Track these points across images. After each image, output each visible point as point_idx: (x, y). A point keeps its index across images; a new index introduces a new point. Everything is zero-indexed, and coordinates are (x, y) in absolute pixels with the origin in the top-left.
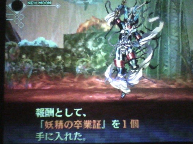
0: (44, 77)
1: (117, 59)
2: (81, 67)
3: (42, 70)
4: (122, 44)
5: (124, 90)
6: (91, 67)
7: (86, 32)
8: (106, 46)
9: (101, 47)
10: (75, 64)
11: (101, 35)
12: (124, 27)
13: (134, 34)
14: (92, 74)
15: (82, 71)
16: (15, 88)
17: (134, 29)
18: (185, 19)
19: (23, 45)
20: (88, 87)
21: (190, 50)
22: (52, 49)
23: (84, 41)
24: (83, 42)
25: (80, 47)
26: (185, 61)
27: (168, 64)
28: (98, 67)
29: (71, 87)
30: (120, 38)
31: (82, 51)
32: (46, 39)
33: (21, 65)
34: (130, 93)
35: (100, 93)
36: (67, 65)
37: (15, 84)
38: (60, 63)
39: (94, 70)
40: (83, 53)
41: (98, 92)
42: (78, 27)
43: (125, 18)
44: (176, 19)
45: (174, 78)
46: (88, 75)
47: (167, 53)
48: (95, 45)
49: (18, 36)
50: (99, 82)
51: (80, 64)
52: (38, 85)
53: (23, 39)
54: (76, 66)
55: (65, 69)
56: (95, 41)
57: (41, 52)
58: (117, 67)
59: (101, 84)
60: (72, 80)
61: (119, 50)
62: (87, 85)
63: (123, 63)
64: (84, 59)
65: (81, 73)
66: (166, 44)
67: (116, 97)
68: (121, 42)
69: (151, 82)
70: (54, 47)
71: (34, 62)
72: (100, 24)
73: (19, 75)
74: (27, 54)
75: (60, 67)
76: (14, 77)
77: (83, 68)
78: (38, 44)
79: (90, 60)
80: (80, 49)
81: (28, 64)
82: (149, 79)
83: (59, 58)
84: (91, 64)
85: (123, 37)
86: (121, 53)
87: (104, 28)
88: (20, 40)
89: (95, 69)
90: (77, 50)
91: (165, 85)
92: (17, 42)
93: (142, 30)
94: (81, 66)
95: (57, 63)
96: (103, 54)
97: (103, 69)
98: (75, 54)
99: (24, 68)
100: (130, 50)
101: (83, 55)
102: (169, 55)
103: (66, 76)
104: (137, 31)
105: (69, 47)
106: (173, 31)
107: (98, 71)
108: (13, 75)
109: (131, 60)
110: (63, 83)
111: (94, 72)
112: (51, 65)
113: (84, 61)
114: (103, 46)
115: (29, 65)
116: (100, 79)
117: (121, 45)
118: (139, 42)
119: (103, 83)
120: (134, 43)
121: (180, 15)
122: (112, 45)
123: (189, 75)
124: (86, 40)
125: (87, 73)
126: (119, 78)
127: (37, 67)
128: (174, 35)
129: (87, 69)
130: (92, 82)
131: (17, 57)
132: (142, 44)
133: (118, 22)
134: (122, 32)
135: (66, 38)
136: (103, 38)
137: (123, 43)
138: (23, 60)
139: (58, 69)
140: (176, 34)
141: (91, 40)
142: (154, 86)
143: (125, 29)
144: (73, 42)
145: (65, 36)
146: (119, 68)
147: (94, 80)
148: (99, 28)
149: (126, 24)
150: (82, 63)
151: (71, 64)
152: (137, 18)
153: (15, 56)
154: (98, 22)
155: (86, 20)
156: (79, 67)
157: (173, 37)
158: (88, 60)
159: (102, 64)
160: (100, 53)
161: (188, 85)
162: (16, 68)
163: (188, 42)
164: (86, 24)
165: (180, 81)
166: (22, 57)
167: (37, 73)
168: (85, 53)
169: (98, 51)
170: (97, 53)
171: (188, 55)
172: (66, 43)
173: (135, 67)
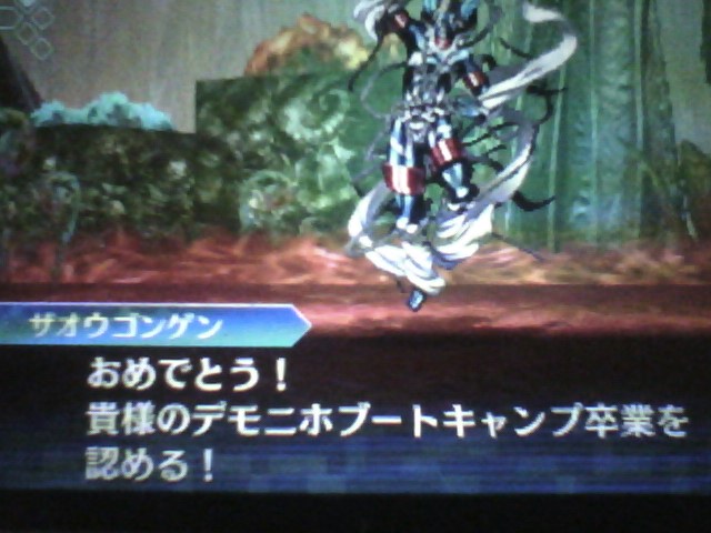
0: (122, 238)
2: (260, 204)
3: (113, 213)
4: (413, 105)
5: (422, 278)
6: (294, 203)
7: (277, 72)
8: (354, 125)
9: (336, 129)
10: (236, 193)
11: (337, 85)
12: (421, 43)
13: (461, 69)
14: (301, 229)
15: (262, 217)
16: (16, 280)
17: (460, 48)
18: (657, 21)
19: (47, 122)
20: (283, 277)
21: (678, 142)
23: (270, 107)
24: (267, 110)
25: (256, 127)
26: (655, 182)
27: (591, 195)
28: (324, 203)
29: (219, 277)
30: (408, 84)
31: (261, 144)
32: (132, 97)
33: (36, 195)
36: (206, 196)
37: (14, 264)
38: (180, 189)
39: (308, 215)
40: (268, 149)
41: (322, 296)
42: (250, 47)
43: (424, 8)
44: (621, 22)
45: (614, 246)
46: (284, 232)
47: (588, 151)
48: (313, 123)
49: (31, 88)
50: (324, 258)
51: (256, 192)
52: (100, 269)
53: (50, 99)
54: (240, 200)
55: (201, 210)
56: (313, 105)
57: (110, 145)
58: (394, 191)
59: (333, 265)
60: (222, 253)
61: (404, 127)
62: (281, 271)
63: (416, 179)
64: (273, 174)
65: (258, 223)
66: (582, 117)
67: (390, 319)
68: (409, 97)
70: (159, 129)
71: (85, 184)
72: (333, 41)
74: (61, 156)
75: (181, 204)
76: (12, 240)
77: (264, 208)
78: (100, 118)
79: (294, 175)
80: (257, 136)
81: (62, 192)
83: (179, 167)
84: (296, 190)
85: (417, 78)
86: (409, 139)
87: (347, 58)
88: (37, 102)
89: (309, 210)
90: (245, 138)
92: (26, 109)
94: (258, 198)
95: (167, 185)
96: (343, 153)
97: (343, 211)
98: (238, 154)
99: (49, 206)
100: (445, 130)
101: (269, 158)
102: (594, 155)
103: (202, 235)
104: (471, 56)
105: (215, 130)
106: (612, 66)
107: (323, 220)
108: (7, 232)
109: (448, 165)
110: (191, 263)
111: (307, 221)
112: (147, 195)
113: (269, 181)
114: (341, 126)
115: (67, 195)
116: (329, 250)
117: (412, 109)
118: (480, 98)
120: (460, 100)
121: (638, 10)
122: (378, 116)
123: (671, 237)
124: (281, 101)
125: (283, 225)
126: (403, 233)
127: (97, 202)
128: (614, 82)
129: (282, 212)
130: (299, 258)
131: (26, 167)
132: (490, 104)
133: (401, 22)
134: (416, 59)
135: (206, 95)
136: (342, 93)
137: (419, 103)
138: (47, 178)
139: (171, 211)
140: (623, 80)
141: (297, 101)
142: (536, 277)
143: (427, 47)
144: (230, 110)
145: (200, 85)
146: (403, 196)
147: (308, 251)
148: (326, 58)
149: (431, 32)
150: (262, 190)
151: (222, 192)
152: (473, 6)
153: (20, 160)
154: (326, 34)
155: (278, 29)
156: (253, 203)
157: (610, 92)
158: (285, 178)
159: (338, 188)
160: (330, 150)
161: (667, 273)
162: (19, 206)
163: (670, 109)
164: (281, 44)
165: (636, 258)
166: (45, 168)
167: (96, 225)
168: (275, 149)
169: (326, 143)
170: (320, 151)
171: (669, 159)
172: (204, 113)
173: (462, 192)
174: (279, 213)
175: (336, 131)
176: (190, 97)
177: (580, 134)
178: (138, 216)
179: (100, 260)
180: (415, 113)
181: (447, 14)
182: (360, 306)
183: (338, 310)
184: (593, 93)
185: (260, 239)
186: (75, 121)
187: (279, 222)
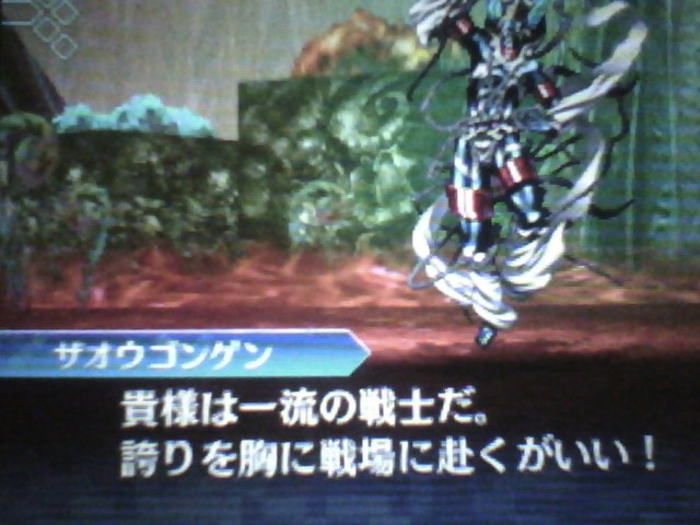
0: (158, 257)
1: (458, 183)
2: (311, 218)
3: (147, 229)
4: (478, 121)
5: (491, 311)
6: (350, 218)
7: (329, 73)
8: (413, 130)
9: (395, 136)
10: (284, 206)
12: (485, 54)
13: (529, 81)
14: (358, 246)
15: (314, 234)
16: (37, 306)
17: (528, 59)
19: (73, 127)
20: (339, 299)
22: (191, 144)
23: (321, 112)
24: (318, 116)
25: (305, 134)
27: (671, 205)
28: (382, 216)
29: (268, 300)
30: (472, 98)
31: (314, 152)
32: (167, 100)
33: (60, 210)
34: (515, 325)
35: (390, 326)
36: (251, 211)
37: (36, 286)
38: (222, 203)
39: (365, 230)
40: (320, 158)
41: (380, 320)
42: (298, 45)
43: (489, 16)
46: (338, 249)
47: (667, 159)
48: (367, 128)
49: (53, 90)
50: (384, 278)
51: (307, 205)
52: (133, 293)
53: (75, 104)
54: (290, 215)
55: (246, 227)
56: (367, 109)
57: (144, 155)
58: (459, 216)
59: (393, 286)
60: (273, 273)
61: (468, 145)
62: (337, 292)
63: (483, 203)
64: (324, 185)
65: (310, 240)
66: (660, 121)
67: (458, 345)
68: (474, 113)
69: (600, 280)
70: (198, 136)
71: (115, 197)
72: (389, 39)
73: (55, 250)
74: (88, 166)
75: (224, 219)
76: (33, 259)
77: (316, 223)
78: (133, 123)
79: (350, 186)
80: (307, 144)
81: (89, 205)
82: (591, 269)
84: (351, 203)
85: (482, 92)
86: (474, 158)
87: (405, 58)
88: (60, 105)
89: (365, 224)
90: (294, 146)
91: (662, 290)
92: (47, 113)
93: (561, 64)
94: (310, 213)
95: (209, 199)
96: (400, 161)
97: (403, 227)
98: (287, 164)
100: (513, 148)
101: (321, 168)
102: (673, 165)
103: (248, 254)
104: (541, 66)
105: (261, 137)
106: (692, 66)
107: (381, 235)
108: (27, 250)
109: (518, 187)
110: (237, 286)
111: (364, 237)
112: (185, 210)
113: (321, 193)
114: (400, 131)
115: (95, 210)
116: (390, 269)
117: (477, 125)
118: (550, 111)
119: (403, 283)
120: (530, 115)
122: (440, 128)
124: (333, 105)
125: (338, 242)
126: (469, 261)
127: (129, 217)
128: (694, 84)
129: (336, 227)
130: (358, 278)
131: (48, 178)
132: (562, 117)
133: (464, 28)
134: (481, 71)
135: (249, 98)
136: (400, 96)
137: (485, 118)
138: (71, 190)
139: (214, 226)
141: (351, 104)
143: (492, 58)
144: (276, 115)
145: (243, 87)
146: (469, 221)
147: (366, 270)
148: (382, 57)
149: (496, 42)
150: (315, 203)
151: (270, 205)
152: (541, 14)
153: (41, 171)
154: (381, 30)
155: (329, 23)
156: (304, 219)
157: (689, 93)
158: (339, 190)
159: (397, 201)
160: (388, 158)
162: (40, 223)
164: (332, 43)
166: (68, 178)
167: (128, 242)
168: (328, 158)
169: (382, 151)
170: (378, 159)
172: (248, 118)
173: (533, 217)
174: (333, 228)
175: (392, 142)
178: (175, 233)
179: (133, 283)
180: (481, 129)
181: (513, 23)
183: (400, 335)
185: (312, 257)
186: (104, 126)
187: (333, 238)
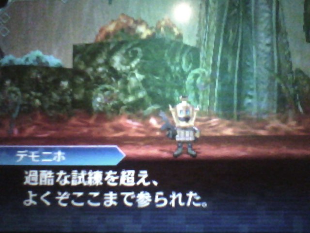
0: (40, 117)
2: (102, 100)
3: (35, 105)
6: (117, 100)
7: (109, 40)
8: (144, 64)
10: (91, 95)
11: (138, 45)
14: (121, 111)
15: (103, 106)
18: (283, 16)
19: (6, 64)
20: (113, 133)
21: (294, 69)
22: (54, 70)
23: (106, 56)
24: (105, 58)
25: (99, 65)
26: (283, 87)
27: (253, 94)
28: (131, 99)
29: (84, 134)
31: (103, 73)
32: (44, 52)
35: (134, 145)
36: (78, 97)
38: (66, 94)
39: (124, 105)
40: (105, 75)
41: (131, 142)
42: (97, 30)
44: (267, 15)
45: (265, 117)
46: (112, 112)
47: (252, 74)
48: (125, 63)
50: (131, 125)
51: (100, 94)
52: (30, 130)
53: (8, 54)
54: (93, 98)
55: (75, 103)
56: (126, 55)
57: (34, 74)
59: (134, 128)
60: (85, 122)
62: (111, 130)
64: (107, 86)
65: (101, 109)
66: (249, 58)
69: (223, 125)
70: (55, 66)
71: (24, 92)
72: (134, 25)
74: (13, 80)
75: (66, 100)
77: (104, 102)
78: (31, 62)
79: (117, 87)
80: (100, 69)
81: (13, 95)
84: (118, 94)
87: (141, 33)
89: (124, 102)
90: (95, 70)
94: (101, 97)
95: (61, 93)
96: (139, 76)
97: (140, 103)
98: (92, 78)
99: (8, 103)
101: (105, 80)
102: (255, 76)
105: (82, 67)
106: (262, 35)
107: (131, 107)
110: (70, 127)
111: (123, 108)
112: (51, 97)
113: (106, 90)
114: (138, 64)
115: (15, 97)
116: (133, 121)
121: (274, 8)
123: (291, 113)
124: (111, 53)
125: (112, 110)
127: (29, 100)
128: (263, 42)
129: (111, 104)
130: (120, 125)
135: (78, 51)
136: (139, 50)
138: (6, 89)
139: (62, 104)
140: (268, 41)
142: (229, 132)
144: (88, 58)
145: (75, 47)
147: (124, 121)
148: (132, 34)
150: (103, 93)
151: (85, 94)
154: (131, 23)
156: (98, 100)
157: (262, 47)
158: (113, 88)
159: (137, 93)
160: (133, 75)
161: (290, 129)
163: (289, 54)
164: (111, 28)
165: (275, 123)
166: (5, 84)
167: (28, 110)
168: (109, 76)
169: (131, 72)
170: (129, 75)
171: (290, 77)
172: (76, 60)
175: (136, 66)
176: (70, 52)
177: (248, 66)
178: (46, 106)
179: (30, 126)
182: (148, 146)
183: (138, 148)
184: (254, 47)
185: (102, 116)
186: (20, 64)
187: (110, 108)
